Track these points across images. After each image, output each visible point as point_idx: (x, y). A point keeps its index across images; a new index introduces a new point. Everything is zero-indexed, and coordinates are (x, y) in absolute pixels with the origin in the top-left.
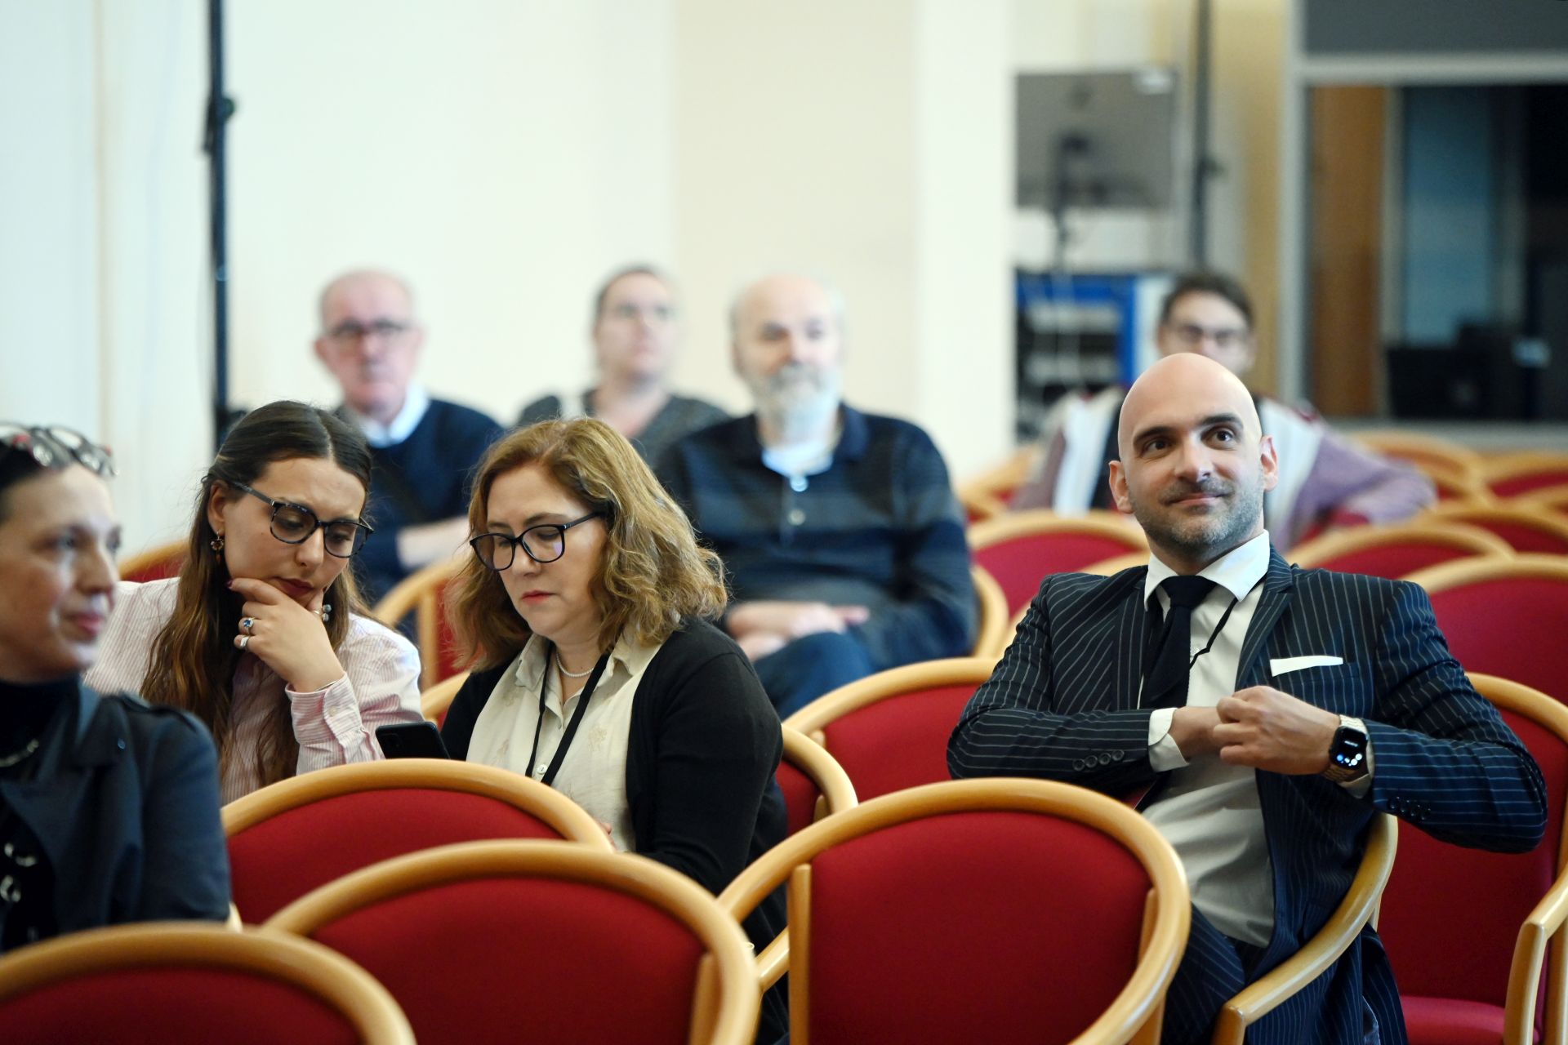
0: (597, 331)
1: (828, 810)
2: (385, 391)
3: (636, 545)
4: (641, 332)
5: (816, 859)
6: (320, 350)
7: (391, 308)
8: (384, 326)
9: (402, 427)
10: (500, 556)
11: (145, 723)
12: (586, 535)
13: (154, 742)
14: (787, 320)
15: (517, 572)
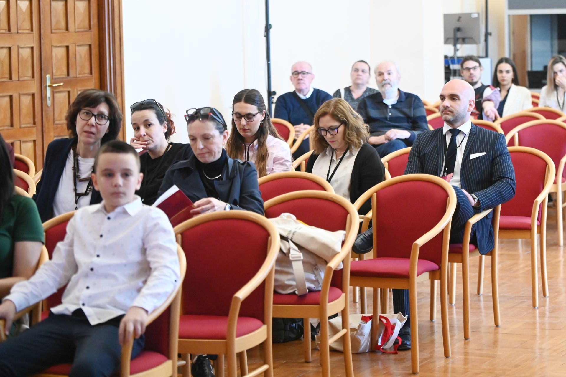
2: (303, 86)
3: (352, 130)
4: (359, 75)
5: (378, 192)
6: (291, 78)
7: (306, 69)
9: (308, 95)
10: (323, 133)
11: (241, 166)
12: (341, 129)
13: (243, 171)
14: (383, 71)
15: (328, 137)
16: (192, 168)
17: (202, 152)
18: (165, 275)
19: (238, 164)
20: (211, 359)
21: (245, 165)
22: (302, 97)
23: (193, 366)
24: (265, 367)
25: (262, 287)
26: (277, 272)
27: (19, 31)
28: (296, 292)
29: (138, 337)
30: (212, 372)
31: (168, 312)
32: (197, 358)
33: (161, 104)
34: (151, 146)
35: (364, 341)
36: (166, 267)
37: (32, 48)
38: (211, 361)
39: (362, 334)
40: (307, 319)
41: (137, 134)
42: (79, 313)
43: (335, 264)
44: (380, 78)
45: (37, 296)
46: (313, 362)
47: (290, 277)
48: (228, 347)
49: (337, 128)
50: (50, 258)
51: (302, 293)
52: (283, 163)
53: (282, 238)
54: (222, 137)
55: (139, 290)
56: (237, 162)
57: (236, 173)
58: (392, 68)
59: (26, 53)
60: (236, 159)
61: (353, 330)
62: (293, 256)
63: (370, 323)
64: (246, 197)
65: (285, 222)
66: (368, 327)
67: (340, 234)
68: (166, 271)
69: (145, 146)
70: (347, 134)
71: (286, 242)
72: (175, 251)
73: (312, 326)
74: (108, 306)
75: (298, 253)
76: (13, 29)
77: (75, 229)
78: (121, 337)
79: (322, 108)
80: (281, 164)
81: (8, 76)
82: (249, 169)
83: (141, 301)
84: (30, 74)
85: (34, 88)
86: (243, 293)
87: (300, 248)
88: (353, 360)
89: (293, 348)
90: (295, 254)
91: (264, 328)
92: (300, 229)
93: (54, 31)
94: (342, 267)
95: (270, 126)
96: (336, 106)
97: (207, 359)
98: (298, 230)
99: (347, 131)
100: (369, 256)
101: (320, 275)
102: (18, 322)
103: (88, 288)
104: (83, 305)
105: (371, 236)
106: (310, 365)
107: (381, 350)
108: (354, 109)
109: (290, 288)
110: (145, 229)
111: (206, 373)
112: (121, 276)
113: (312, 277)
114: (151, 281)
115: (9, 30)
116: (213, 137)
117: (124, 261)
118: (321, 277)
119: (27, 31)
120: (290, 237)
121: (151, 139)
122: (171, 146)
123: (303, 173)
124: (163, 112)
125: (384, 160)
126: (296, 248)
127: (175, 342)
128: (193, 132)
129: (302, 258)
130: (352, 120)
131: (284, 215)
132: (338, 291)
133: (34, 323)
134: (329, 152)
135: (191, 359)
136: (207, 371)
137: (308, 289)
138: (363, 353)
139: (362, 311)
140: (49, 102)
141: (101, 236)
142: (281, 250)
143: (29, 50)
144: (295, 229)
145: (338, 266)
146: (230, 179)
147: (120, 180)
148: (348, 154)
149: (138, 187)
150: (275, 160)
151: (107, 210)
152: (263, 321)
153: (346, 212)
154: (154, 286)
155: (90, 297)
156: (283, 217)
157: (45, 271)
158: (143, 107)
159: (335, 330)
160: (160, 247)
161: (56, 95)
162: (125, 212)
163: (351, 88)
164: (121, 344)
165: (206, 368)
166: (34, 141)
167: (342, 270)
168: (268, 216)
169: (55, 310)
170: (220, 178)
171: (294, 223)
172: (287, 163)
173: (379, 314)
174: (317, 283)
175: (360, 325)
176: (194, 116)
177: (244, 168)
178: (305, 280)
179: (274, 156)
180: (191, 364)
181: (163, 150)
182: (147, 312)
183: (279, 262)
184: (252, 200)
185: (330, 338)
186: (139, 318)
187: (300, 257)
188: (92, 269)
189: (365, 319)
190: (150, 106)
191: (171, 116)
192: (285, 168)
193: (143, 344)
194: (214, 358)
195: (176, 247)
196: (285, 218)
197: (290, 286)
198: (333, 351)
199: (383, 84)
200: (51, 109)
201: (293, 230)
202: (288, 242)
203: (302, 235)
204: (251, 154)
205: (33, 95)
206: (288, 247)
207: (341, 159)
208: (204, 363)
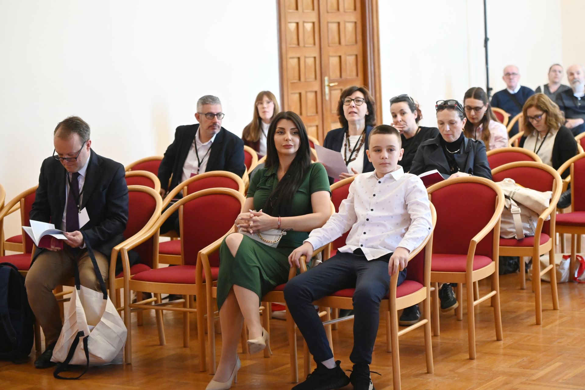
0: (549, 74)
1: (579, 153)
2: (513, 84)
3: (551, 117)
4: (556, 75)
5: (575, 162)
6: (503, 78)
7: (515, 71)
8: (513, 74)
9: (516, 90)
10: (530, 120)
11: (474, 143)
12: (544, 116)
13: (476, 147)
14: (573, 72)
15: (534, 123)
16: (437, 145)
17: (447, 134)
18: (422, 224)
19: (472, 142)
20: (453, 287)
21: (477, 142)
22: (511, 92)
23: (440, 291)
24: (494, 293)
25: (491, 234)
26: (502, 222)
27: (306, 45)
28: (516, 237)
29: (402, 270)
30: (454, 296)
31: (424, 251)
32: (443, 286)
33: (412, 98)
34: (406, 129)
35: (565, 273)
36: (422, 218)
37: (315, 58)
38: (453, 288)
39: (563, 269)
40: (522, 258)
41: (395, 120)
42: (359, 252)
43: (545, 216)
44: (571, 77)
45: (328, 239)
46: (527, 289)
47: (511, 226)
48: (467, 278)
49: (541, 115)
50: (337, 211)
51: (520, 238)
52: (502, 140)
53: (507, 197)
54: (462, 123)
55: (403, 235)
56: (471, 141)
57: (471, 149)
58: (580, 69)
59: (310, 61)
60: (470, 138)
61: (557, 265)
62: (513, 210)
63: (569, 260)
64: (479, 166)
65: (507, 185)
66: (567, 262)
67: (549, 194)
68: (422, 221)
69: (401, 129)
70: (548, 120)
71: (508, 200)
72: (429, 207)
73: (526, 263)
74: (380, 247)
75: (517, 208)
76: (301, 44)
77: (355, 190)
78: (390, 270)
79: (528, 102)
80: (500, 141)
81: (297, 78)
82: (480, 146)
83: (404, 243)
84: (313, 76)
85: (317, 88)
86: (478, 238)
87: (519, 204)
88: (558, 288)
89: (511, 279)
90: (515, 208)
91: (493, 263)
92: (518, 190)
93: (330, 45)
94: (550, 219)
95: (491, 114)
96: (539, 99)
97: (450, 286)
98: (517, 191)
99: (548, 118)
100: (568, 210)
101: (533, 224)
102: (314, 258)
103: (365, 233)
104: (362, 246)
105: (569, 195)
106: (525, 291)
107: (577, 280)
108: (552, 100)
109: (512, 234)
110: (406, 190)
111: (449, 296)
112: (389, 225)
113: (528, 226)
114: (411, 230)
115: (298, 44)
116: (456, 122)
117: (391, 214)
118: (534, 226)
119: (311, 46)
120: (511, 196)
121: (405, 123)
122: (420, 129)
123: (517, 148)
124: (414, 104)
125: (577, 138)
126: (516, 204)
127: (429, 273)
128: (441, 118)
129: (520, 212)
130: (551, 109)
131: (506, 180)
132: (547, 236)
133: (325, 260)
134: (536, 133)
135: (438, 286)
136: (450, 295)
137: (525, 235)
138: (563, 283)
139: (563, 251)
140: (327, 98)
141: (374, 195)
142: (505, 207)
143: (312, 59)
144: (515, 190)
145: (547, 218)
146: (466, 153)
147: (386, 154)
148: (549, 135)
149: (400, 159)
150: (496, 138)
151: (378, 176)
152: (492, 258)
153: (552, 177)
154: (414, 232)
155: (366, 240)
156: (506, 181)
157: (333, 221)
158: (399, 100)
159: (544, 267)
160: (418, 204)
161: (333, 92)
162: (392, 178)
163: (549, 85)
164: (390, 275)
165: (449, 293)
166: (317, 126)
167: (549, 221)
168: (495, 180)
169: (341, 249)
170: (459, 152)
171: (514, 186)
172: (505, 141)
173: (576, 254)
174: (531, 230)
175: (561, 262)
176: (443, 106)
177: (476, 145)
178: (522, 228)
179: (495, 135)
180: (438, 290)
181: (415, 132)
182: (409, 251)
183: (503, 215)
184: (484, 169)
185: (541, 271)
186: (403, 256)
187: (519, 211)
188: (368, 220)
189: (565, 257)
190: (403, 99)
191: (419, 107)
192: (503, 144)
193: (405, 275)
194: (455, 285)
195: (429, 203)
196: (507, 182)
197: (511, 232)
198: (543, 281)
199: (573, 81)
200: (329, 102)
201: (514, 191)
202: (510, 199)
203: (520, 195)
204: (477, 134)
205: (316, 92)
206: (510, 203)
207: (545, 138)
208: (448, 290)
